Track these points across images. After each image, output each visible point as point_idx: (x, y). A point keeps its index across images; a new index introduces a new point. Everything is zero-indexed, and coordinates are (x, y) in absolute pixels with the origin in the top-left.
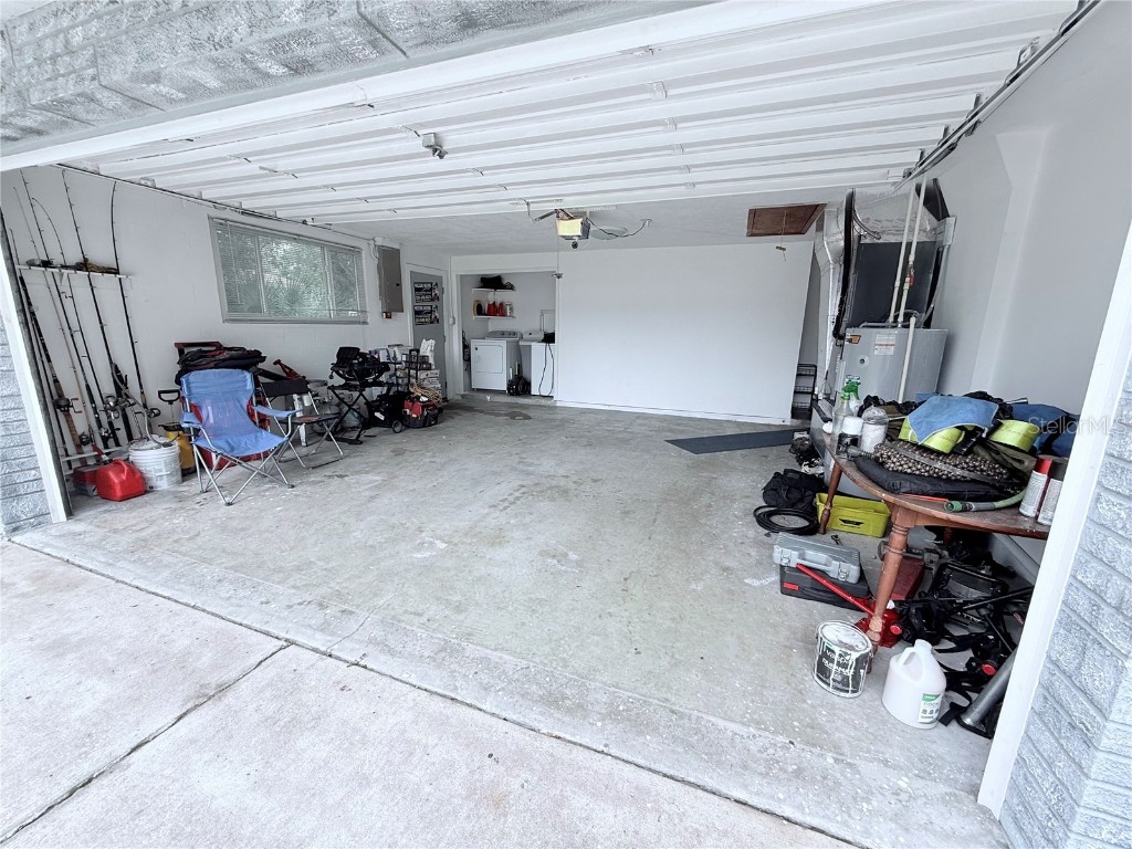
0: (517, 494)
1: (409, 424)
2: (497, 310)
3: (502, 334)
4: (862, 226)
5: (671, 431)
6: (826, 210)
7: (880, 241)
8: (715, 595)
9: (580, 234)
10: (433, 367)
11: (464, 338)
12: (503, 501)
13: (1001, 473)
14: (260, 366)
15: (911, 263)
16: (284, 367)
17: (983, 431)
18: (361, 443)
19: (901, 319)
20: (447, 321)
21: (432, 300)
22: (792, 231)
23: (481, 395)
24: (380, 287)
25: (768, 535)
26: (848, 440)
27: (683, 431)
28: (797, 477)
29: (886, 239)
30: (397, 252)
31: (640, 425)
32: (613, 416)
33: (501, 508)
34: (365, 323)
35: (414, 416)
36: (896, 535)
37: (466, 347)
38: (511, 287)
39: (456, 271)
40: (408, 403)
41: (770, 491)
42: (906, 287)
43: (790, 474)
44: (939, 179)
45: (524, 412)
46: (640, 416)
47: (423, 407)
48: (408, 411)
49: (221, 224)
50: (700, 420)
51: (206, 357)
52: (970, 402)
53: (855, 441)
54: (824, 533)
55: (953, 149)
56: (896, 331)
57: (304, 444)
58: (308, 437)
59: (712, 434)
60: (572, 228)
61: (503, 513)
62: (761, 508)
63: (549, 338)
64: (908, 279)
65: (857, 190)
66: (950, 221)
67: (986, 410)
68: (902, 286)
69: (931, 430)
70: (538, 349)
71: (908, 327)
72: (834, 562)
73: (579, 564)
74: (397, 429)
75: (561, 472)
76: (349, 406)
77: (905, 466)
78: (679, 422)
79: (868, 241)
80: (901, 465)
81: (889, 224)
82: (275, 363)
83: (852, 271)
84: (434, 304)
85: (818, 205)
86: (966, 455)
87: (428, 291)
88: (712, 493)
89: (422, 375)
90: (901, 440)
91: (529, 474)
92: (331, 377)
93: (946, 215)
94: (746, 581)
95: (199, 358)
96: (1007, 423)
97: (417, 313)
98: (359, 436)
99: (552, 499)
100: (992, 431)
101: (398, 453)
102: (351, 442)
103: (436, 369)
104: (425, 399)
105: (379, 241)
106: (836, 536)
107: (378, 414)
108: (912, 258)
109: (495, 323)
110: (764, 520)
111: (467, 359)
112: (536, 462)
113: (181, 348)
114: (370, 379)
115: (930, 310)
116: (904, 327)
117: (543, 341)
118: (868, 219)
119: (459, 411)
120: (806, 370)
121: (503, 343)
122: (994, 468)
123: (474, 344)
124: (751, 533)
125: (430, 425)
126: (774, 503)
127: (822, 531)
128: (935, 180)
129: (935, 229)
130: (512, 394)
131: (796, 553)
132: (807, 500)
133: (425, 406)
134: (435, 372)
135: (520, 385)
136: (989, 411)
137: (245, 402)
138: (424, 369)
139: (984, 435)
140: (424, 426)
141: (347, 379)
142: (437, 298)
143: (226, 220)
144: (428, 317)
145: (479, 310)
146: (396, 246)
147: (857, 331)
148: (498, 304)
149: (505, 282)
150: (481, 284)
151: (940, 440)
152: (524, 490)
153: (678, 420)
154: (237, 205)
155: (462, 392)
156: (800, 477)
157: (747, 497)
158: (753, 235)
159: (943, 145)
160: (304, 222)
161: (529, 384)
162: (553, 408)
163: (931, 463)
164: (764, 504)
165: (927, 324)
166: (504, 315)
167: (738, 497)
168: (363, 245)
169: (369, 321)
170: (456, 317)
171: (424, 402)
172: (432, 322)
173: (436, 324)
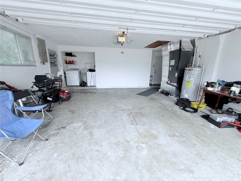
1: (63, 100)
2: (72, 63)
3: (74, 70)
9: (125, 41)
11: (64, 71)
16: (7, 85)
18: (52, 110)
20: (59, 66)
21: (54, 59)
23: (72, 88)
25: (192, 114)
30: (44, 41)
35: (64, 97)
37: (65, 73)
38: (75, 56)
39: (60, 50)
40: (61, 93)
43: (184, 99)
48: (62, 96)
63: (93, 70)
72: (229, 118)
74: (60, 103)
76: (40, 97)
79: (183, 50)
87: (53, 55)
92: (32, 88)
97: (51, 63)
104: (67, 91)
107: (48, 98)
111: (65, 77)
121: (77, 72)
123: (67, 72)
130: (82, 86)
131: (222, 118)
133: (68, 94)
141: (39, 88)
142: (55, 58)
144: (54, 64)
145: (66, 62)
146: (44, 39)
148: (72, 61)
149: (73, 55)
150: (66, 55)
152: (131, 116)
156: (186, 100)
158: (146, 47)
161: (86, 83)
162: (96, 89)
166: (74, 64)
168: (32, 37)
169: (37, 65)
170: (61, 64)
171: (67, 92)
172: (55, 66)
173: (56, 67)
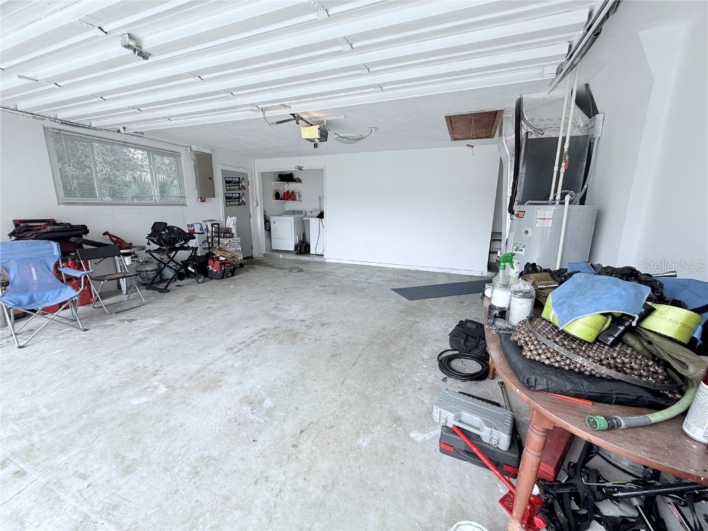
0: (256, 337)
1: (210, 277)
2: (290, 196)
3: (293, 212)
4: (529, 125)
5: (399, 281)
6: (504, 116)
7: (543, 136)
8: (376, 454)
9: (318, 137)
10: (235, 236)
11: (265, 215)
12: (240, 344)
13: (656, 373)
14: (85, 237)
15: (566, 150)
16: (111, 236)
17: (633, 318)
18: (168, 291)
19: (558, 197)
20: (252, 205)
21: (240, 190)
22: (483, 135)
23: (276, 254)
24: (196, 180)
25: (444, 380)
26: (497, 312)
27: (407, 281)
28: (474, 327)
29: (547, 134)
30: (210, 156)
31: (379, 276)
32: (361, 269)
33: (235, 350)
34: (185, 205)
35: (215, 271)
36: (533, 434)
37: (267, 221)
38: (299, 181)
39: (259, 169)
40: (210, 262)
41: (454, 336)
42: (562, 170)
43: (469, 325)
44: (589, 84)
45: (301, 266)
46: (380, 269)
47: (221, 264)
48: (210, 267)
49: (57, 133)
50: (423, 272)
51: (31, 230)
52: (616, 284)
53: (503, 314)
54: (493, 378)
55: (598, 34)
56: (553, 207)
57: (124, 293)
58: (128, 289)
59: (428, 284)
60: (313, 132)
61: (235, 355)
62: (446, 351)
63: (321, 216)
64: (563, 164)
65: (525, 96)
66: (599, 117)
67: (636, 294)
68: (559, 170)
69: (573, 314)
70: (314, 222)
71: (563, 204)
72: (486, 428)
73: (269, 413)
74: (200, 280)
75: (301, 316)
76: (165, 264)
77: (543, 356)
78: (407, 274)
79: (533, 136)
80: (539, 355)
81: (550, 122)
82: (104, 234)
83: (521, 161)
84: (241, 192)
85: (497, 112)
86: (613, 345)
87: (236, 183)
88: (411, 337)
89: (224, 241)
90: (544, 319)
91: (275, 318)
92: (149, 244)
93: (596, 112)
94: (412, 435)
95: (25, 231)
96: (661, 309)
97: (228, 198)
98: (167, 286)
99: (281, 342)
100: (643, 317)
101: (189, 300)
102: (161, 291)
103: (238, 236)
104: (223, 259)
105: (194, 148)
106: (502, 383)
107: (190, 268)
108: (566, 146)
109: (289, 205)
110: (445, 364)
111: (268, 229)
112: (288, 308)
113: (17, 223)
114: (177, 245)
115: (584, 190)
116: (560, 204)
117: (318, 217)
118: (533, 119)
119: (254, 266)
120: (496, 237)
121: (291, 219)
122: (647, 366)
123: (272, 219)
124: (431, 379)
125: (227, 277)
126: (457, 347)
127: (490, 376)
128: (587, 85)
129: (587, 126)
130: (297, 254)
131: (452, 415)
132: (481, 347)
133: (222, 263)
134: (236, 239)
135: (303, 247)
136: (639, 294)
137: (52, 265)
138: (227, 237)
139: (634, 324)
140: (223, 278)
141: (160, 245)
142: (244, 188)
143: (60, 130)
144: (236, 201)
145: (277, 196)
146: (209, 152)
147: (522, 208)
148: (290, 192)
149: (295, 177)
150: (279, 179)
151: (583, 326)
152: (264, 333)
153: (406, 273)
154: (53, 116)
155: (264, 252)
156: (477, 327)
157: (438, 340)
158: (455, 139)
159: (588, 30)
160: (119, 131)
161: (309, 247)
162: (324, 263)
163: (571, 355)
164: (450, 348)
165: (582, 202)
166: (294, 199)
167: (430, 341)
168: (182, 150)
169: (187, 203)
170: (259, 201)
171: (222, 261)
172: (239, 205)
173: (243, 206)
